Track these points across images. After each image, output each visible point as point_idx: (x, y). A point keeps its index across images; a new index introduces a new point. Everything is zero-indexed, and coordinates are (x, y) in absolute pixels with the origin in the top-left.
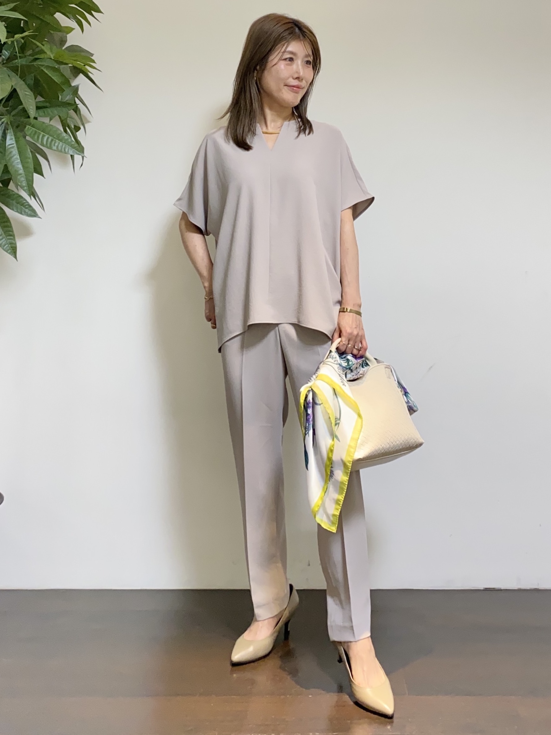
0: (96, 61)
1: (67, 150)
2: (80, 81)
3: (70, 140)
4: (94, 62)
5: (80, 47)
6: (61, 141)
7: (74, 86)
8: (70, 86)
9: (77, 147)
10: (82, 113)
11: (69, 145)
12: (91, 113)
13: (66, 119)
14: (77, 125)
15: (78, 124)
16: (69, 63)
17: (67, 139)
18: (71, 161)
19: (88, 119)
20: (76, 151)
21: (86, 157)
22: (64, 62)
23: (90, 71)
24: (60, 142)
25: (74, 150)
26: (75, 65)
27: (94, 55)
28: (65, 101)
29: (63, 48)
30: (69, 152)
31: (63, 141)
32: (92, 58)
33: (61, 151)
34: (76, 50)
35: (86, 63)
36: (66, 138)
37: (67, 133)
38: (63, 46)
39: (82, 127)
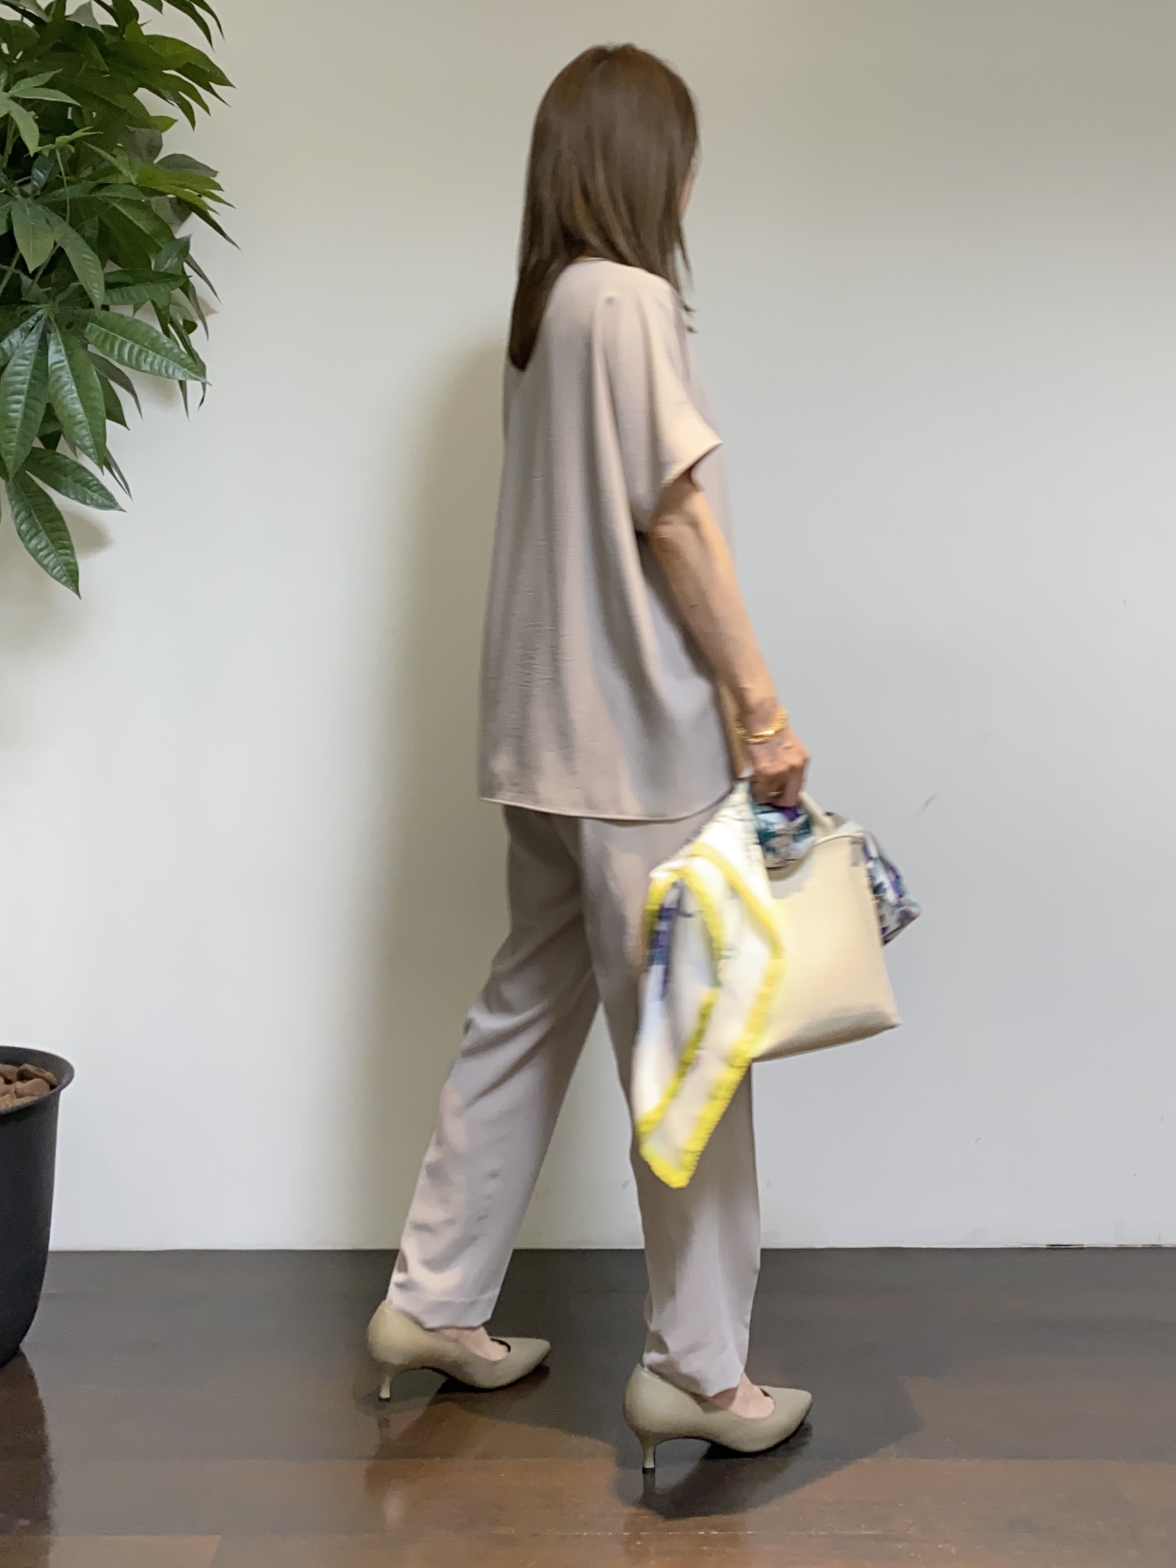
0: (222, 187)
1: (170, 371)
2: (193, 228)
3: (176, 351)
4: (218, 187)
5: (192, 159)
6: (158, 353)
7: (179, 240)
8: (173, 238)
9: (190, 364)
10: (198, 293)
11: (174, 362)
12: (217, 294)
13: (167, 308)
14: (189, 319)
15: (192, 317)
16: (167, 191)
17: (172, 348)
18: (180, 393)
19: (212, 306)
20: (189, 372)
21: (210, 385)
22: (160, 189)
23: (212, 207)
24: (155, 354)
25: (185, 370)
26: (183, 196)
27: (218, 174)
28: (162, 271)
29: (156, 161)
30: (176, 374)
31: (163, 353)
32: (216, 179)
33: (159, 374)
34: (182, 164)
35: (203, 192)
36: (168, 346)
37: (171, 336)
38: (156, 157)
39: (199, 323)
